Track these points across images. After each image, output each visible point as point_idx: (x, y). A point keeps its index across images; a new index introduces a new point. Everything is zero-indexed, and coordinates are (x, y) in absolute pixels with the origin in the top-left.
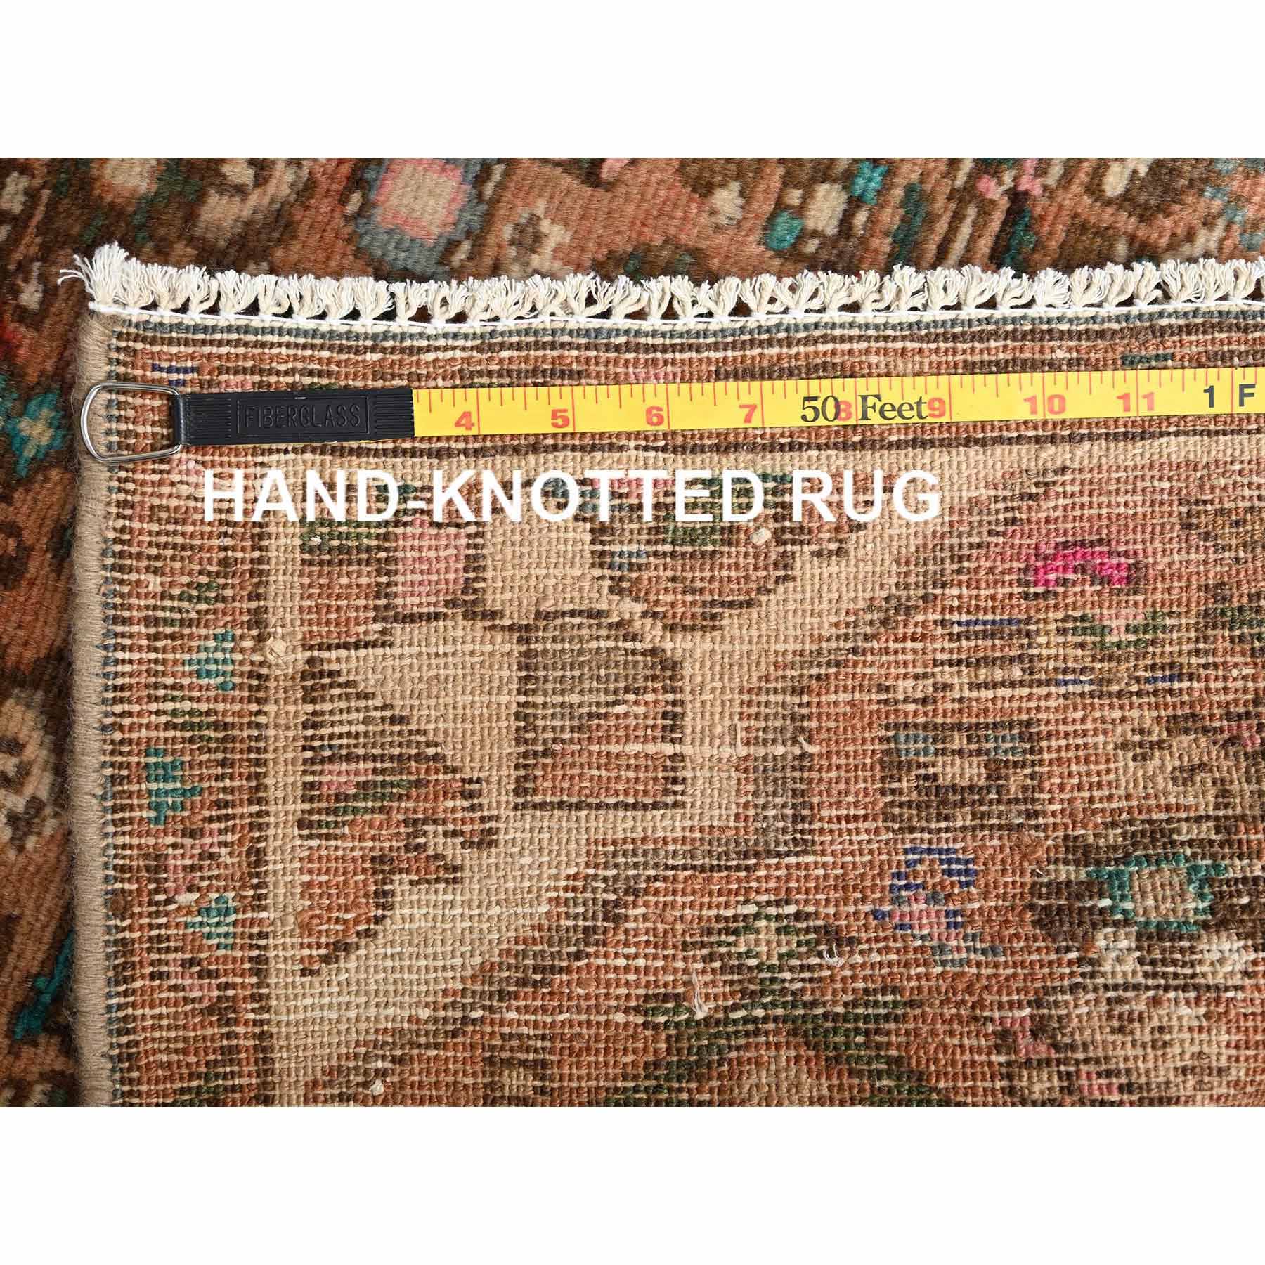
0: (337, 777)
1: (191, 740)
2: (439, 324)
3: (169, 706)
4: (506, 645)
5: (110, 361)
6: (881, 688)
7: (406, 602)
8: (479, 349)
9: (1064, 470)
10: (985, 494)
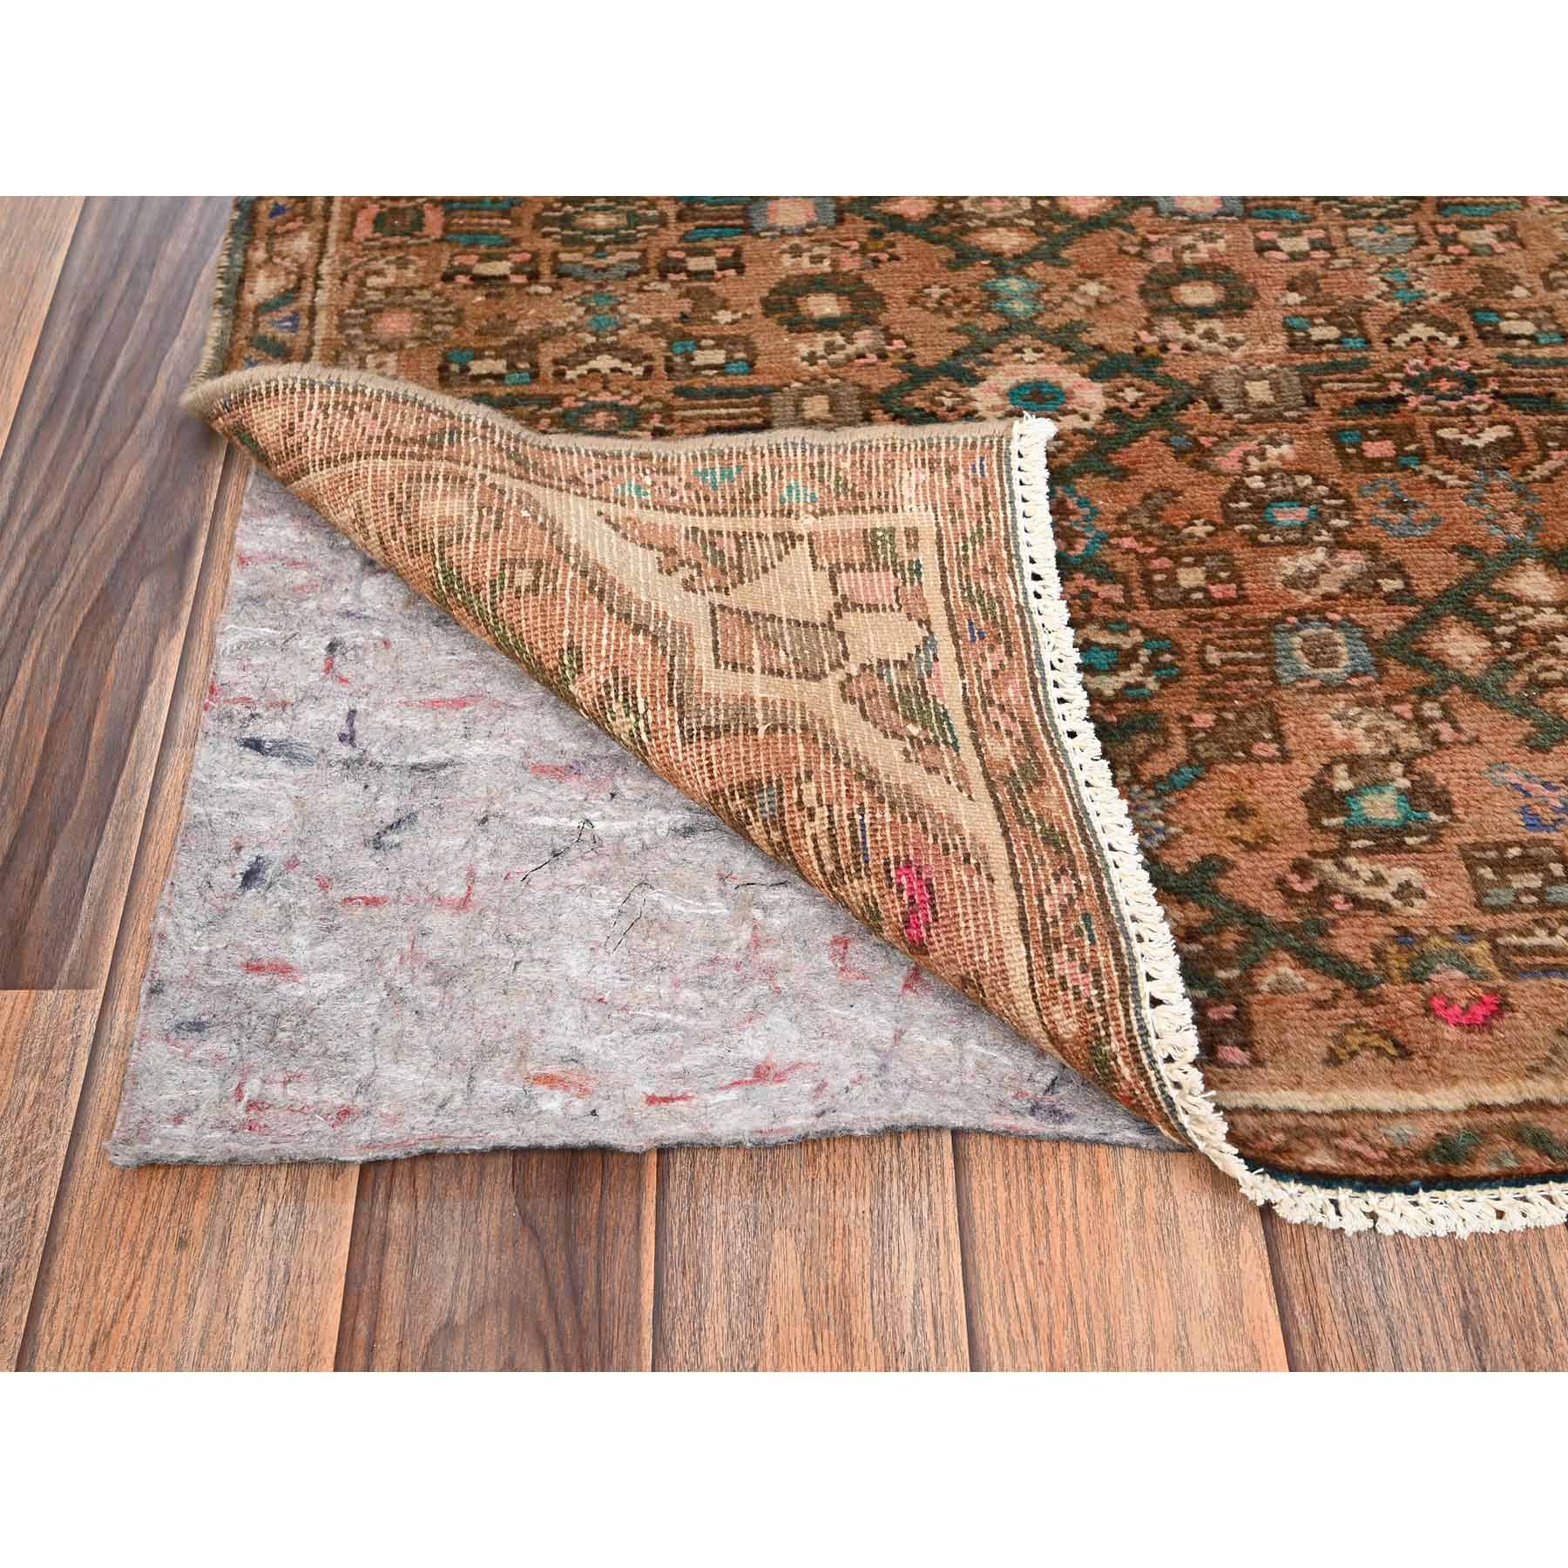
0: (728, 545)
1: (747, 484)
2: (1032, 586)
3: (768, 474)
4: (819, 618)
5: (983, 438)
6: (809, 774)
7: (843, 578)
8: (1018, 606)
9: (991, 879)
10: (967, 831)
